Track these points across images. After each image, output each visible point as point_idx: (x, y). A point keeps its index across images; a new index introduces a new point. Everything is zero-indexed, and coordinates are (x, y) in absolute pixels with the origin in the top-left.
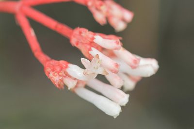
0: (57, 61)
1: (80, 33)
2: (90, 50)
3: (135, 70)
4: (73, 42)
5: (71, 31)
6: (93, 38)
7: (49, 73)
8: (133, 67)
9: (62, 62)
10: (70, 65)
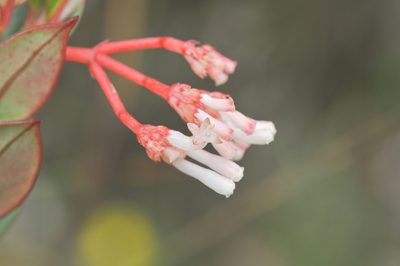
0: (153, 127)
1: (182, 90)
2: (196, 112)
3: (250, 136)
4: (173, 101)
5: (168, 87)
6: (199, 98)
7: (147, 142)
8: (249, 133)
9: (160, 128)
10: (172, 132)
